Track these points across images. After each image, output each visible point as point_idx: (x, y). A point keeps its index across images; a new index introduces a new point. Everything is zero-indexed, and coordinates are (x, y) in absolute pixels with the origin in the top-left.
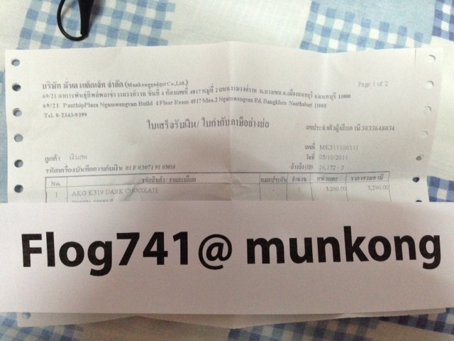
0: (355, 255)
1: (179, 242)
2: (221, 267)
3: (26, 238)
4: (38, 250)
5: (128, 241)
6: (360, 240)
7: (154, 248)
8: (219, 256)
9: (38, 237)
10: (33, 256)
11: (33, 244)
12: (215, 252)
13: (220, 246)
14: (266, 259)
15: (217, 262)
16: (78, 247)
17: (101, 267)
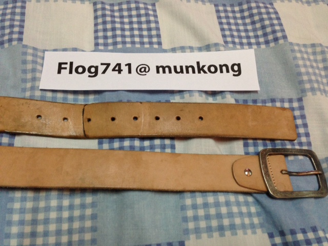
0: (201, 71)
1: (127, 66)
2: (146, 75)
3: (60, 64)
4: (66, 68)
5: (106, 66)
6: (204, 66)
7: (117, 68)
8: (145, 71)
9: (66, 63)
10: (62, 71)
11: (63, 66)
12: (143, 70)
13: (145, 68)
14: (164, 72)
15: (144, 73)
16: (84, 68)
17: (93, 74)
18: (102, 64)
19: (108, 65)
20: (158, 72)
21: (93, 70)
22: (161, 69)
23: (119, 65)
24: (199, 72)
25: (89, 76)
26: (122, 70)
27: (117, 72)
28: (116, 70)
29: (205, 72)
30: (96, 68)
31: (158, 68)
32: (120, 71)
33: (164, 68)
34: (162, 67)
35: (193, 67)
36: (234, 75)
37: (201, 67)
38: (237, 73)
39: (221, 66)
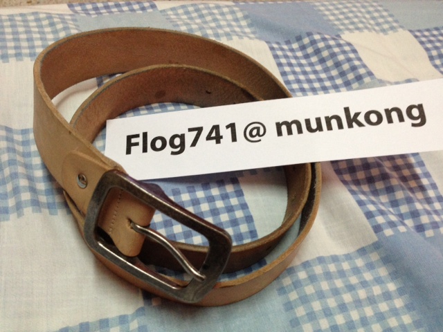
0: (354, 124)
1: (230, 129)
2: (260, 140)
3: (129, 138)
4: (137, 144)
5: (195, 133)
6: (357, 114)
7: (214, 135)
8: (258, 134)
9: (137, 136)
10: (133, 148)
11: (134, 140)
12: (255, 132)
13: (258, 129)
14: (290, 132)
15: (257, 138)
16: (163, 139)
17: (178, 149)
18: (190, 130)
19: (200, 130)
20: (280, 133)
21: (177, 141)
22: (284, 128)
23: (216, 128)
24: (350, 126)
25: (173, 153)
26: (221, 137)
27: (214, 141)
28: (213, 138)
29: (360, 125)
30: (182, 137)
31: (279, 126)
32: (218, 139)
33: (288, 125)
34: (286, 123)
35: (338, 118)
36: (414, 125)
37: (352, 116)
38: (418, 121)
39: (388, 112)
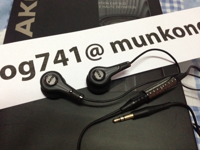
0: (167, 37)
1: (73, 52)
2: (101, 58)
5: (43, 59)
6: (167, 31)
7: (60, 58)
8: (98, 53)
12: (95, 52)
13: (97, 49)
15: (98, 57)
17: (29, 75)
18: (37, 56)
19: (46, 56)
20: (115, 51)
21: (27, 68)
22: (117, 46)
23: (61, 52)
25: (24, 79)
27: (62, 64)
28: (60, 62)
29: (172, 38)
30: (31, 64)
31: (113, 45)
33: (120, 43)
34: (118, 42)
37: (164, 32)
39: (187, 27)
